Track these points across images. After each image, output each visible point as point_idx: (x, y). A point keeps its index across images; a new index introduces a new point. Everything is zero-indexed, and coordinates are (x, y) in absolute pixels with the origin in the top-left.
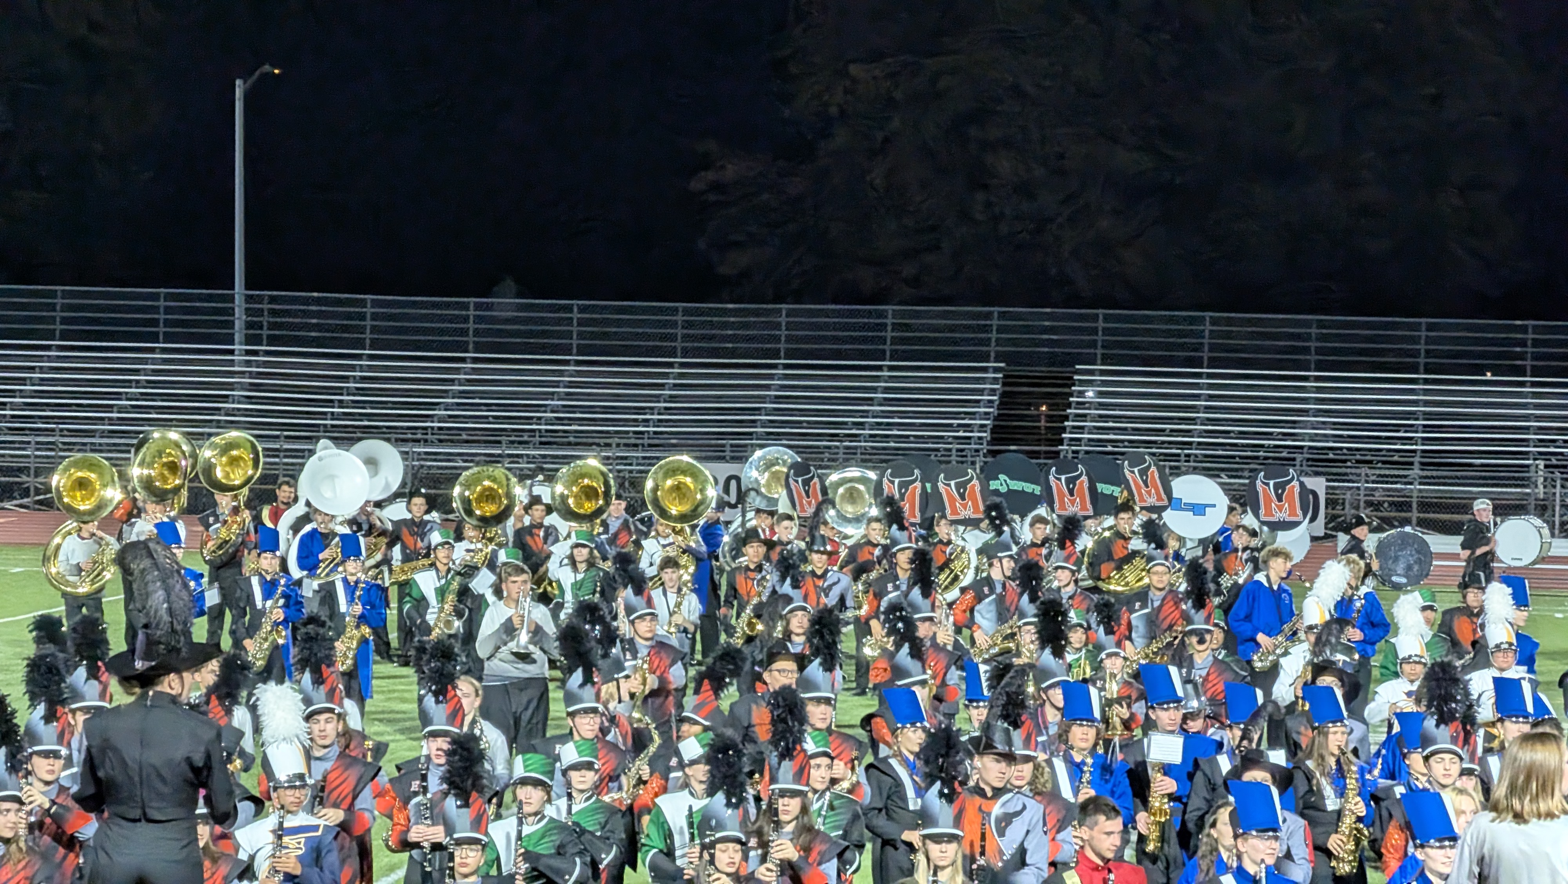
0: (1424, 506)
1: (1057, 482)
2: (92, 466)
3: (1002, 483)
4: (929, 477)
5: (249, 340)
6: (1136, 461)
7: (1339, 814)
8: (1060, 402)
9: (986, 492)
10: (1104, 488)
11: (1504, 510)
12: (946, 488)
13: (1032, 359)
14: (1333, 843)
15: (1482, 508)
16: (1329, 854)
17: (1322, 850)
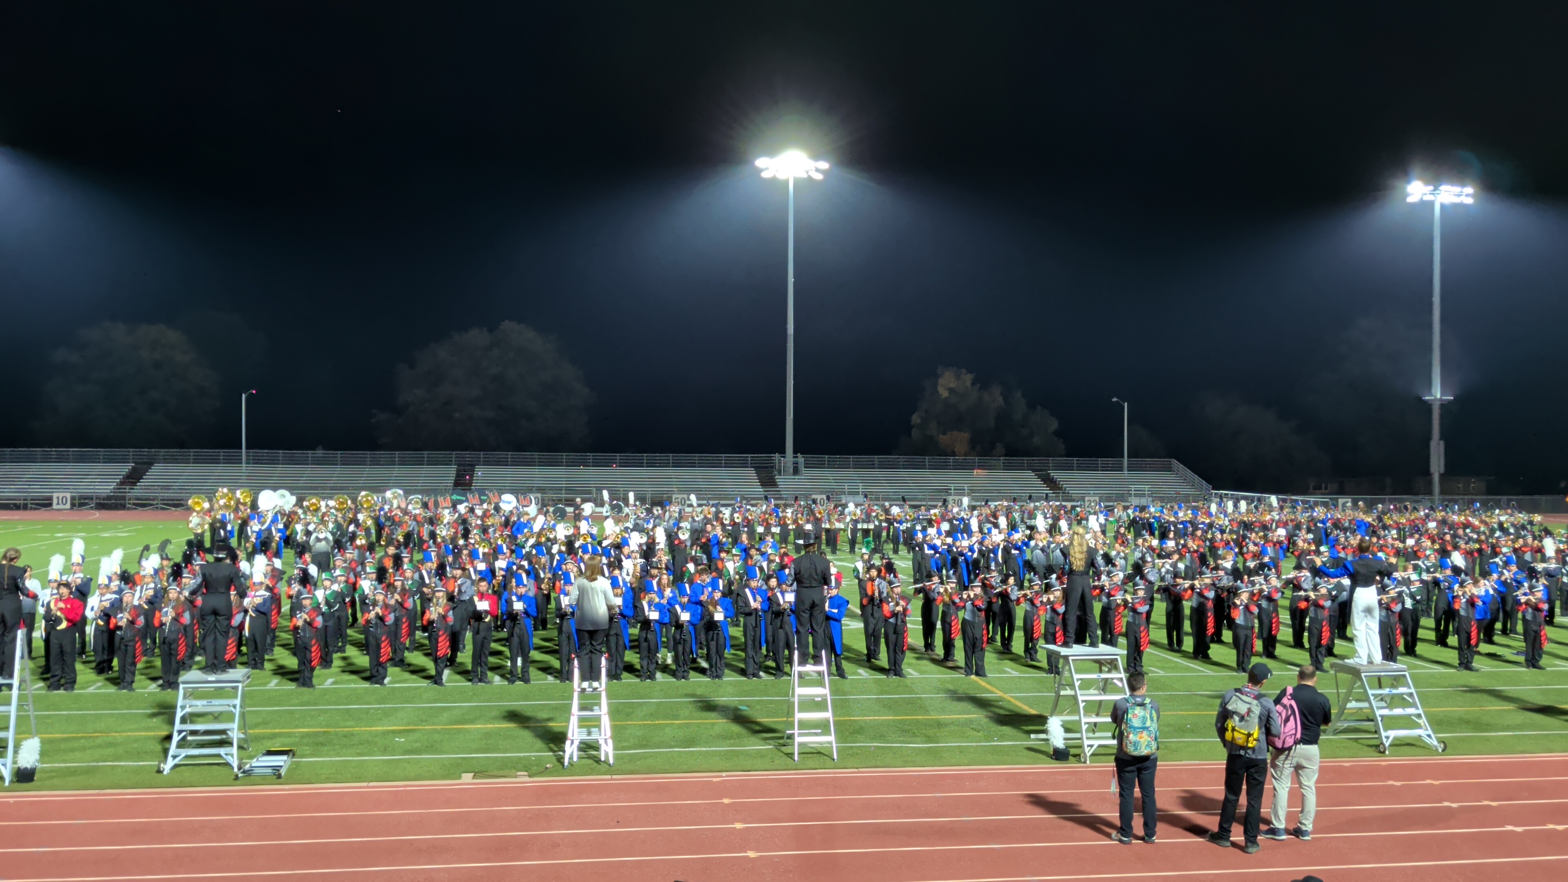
0: (566, 500)
1: (470, 496)
2: (199, 498)
3: (455, 497)
4: (436, 496)
5: (247, 463)
6: (491, 491)
7: (544, 579)
8: (472, 476)
9: (451, 500)
10: (483, 498)
11: (584, 501)
12: (440, 499)
13: (464, 465)
14: (543, 586)
15: (578, 500)
16: (541, 589)
17: (539, 588)
